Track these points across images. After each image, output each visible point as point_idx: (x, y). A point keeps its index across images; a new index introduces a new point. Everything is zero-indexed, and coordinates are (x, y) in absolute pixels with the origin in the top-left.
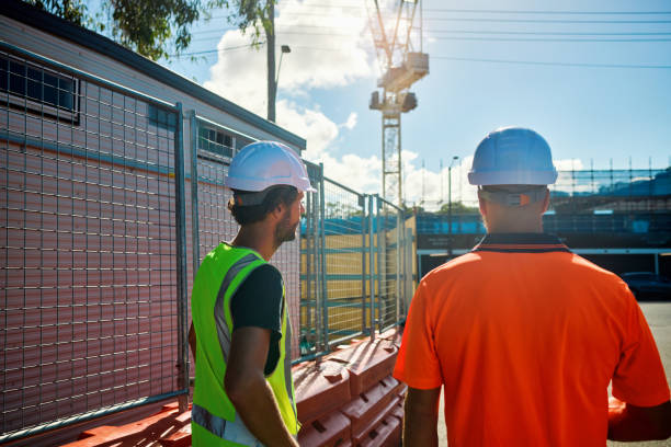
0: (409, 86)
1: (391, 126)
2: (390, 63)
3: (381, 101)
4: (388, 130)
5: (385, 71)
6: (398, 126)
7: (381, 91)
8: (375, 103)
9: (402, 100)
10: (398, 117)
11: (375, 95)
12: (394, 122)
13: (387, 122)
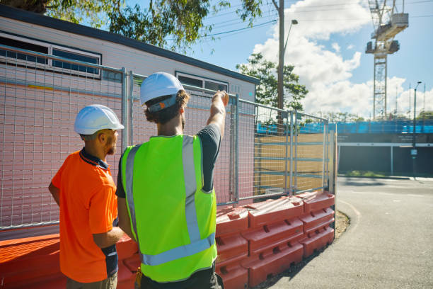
0: (394, 36)
1: (380, 63)
2: (380, 22)
3: (373, 48)
4: (378, 66)
5: (377, 28)
6: (385, 63)
7: (374, 41)
8: (370, 49)
9: (388, 45)
10: (385, 57)
11: (370, 45)
12: (383, 60)
13: (377, 61)
